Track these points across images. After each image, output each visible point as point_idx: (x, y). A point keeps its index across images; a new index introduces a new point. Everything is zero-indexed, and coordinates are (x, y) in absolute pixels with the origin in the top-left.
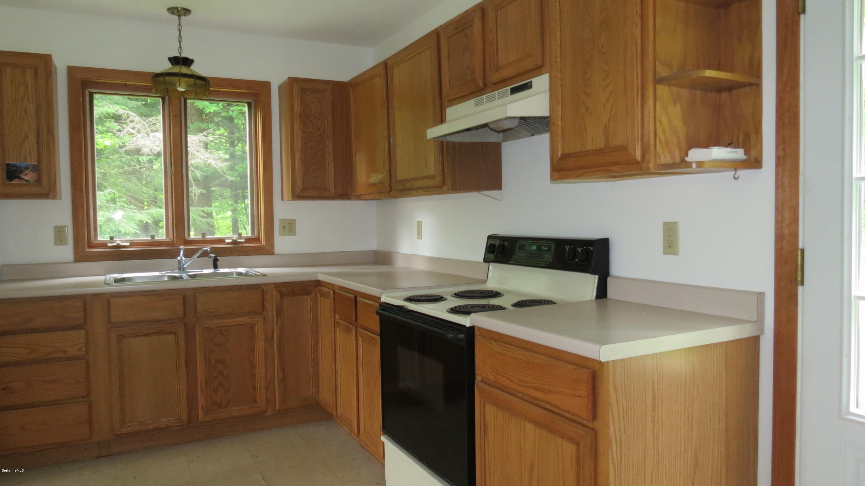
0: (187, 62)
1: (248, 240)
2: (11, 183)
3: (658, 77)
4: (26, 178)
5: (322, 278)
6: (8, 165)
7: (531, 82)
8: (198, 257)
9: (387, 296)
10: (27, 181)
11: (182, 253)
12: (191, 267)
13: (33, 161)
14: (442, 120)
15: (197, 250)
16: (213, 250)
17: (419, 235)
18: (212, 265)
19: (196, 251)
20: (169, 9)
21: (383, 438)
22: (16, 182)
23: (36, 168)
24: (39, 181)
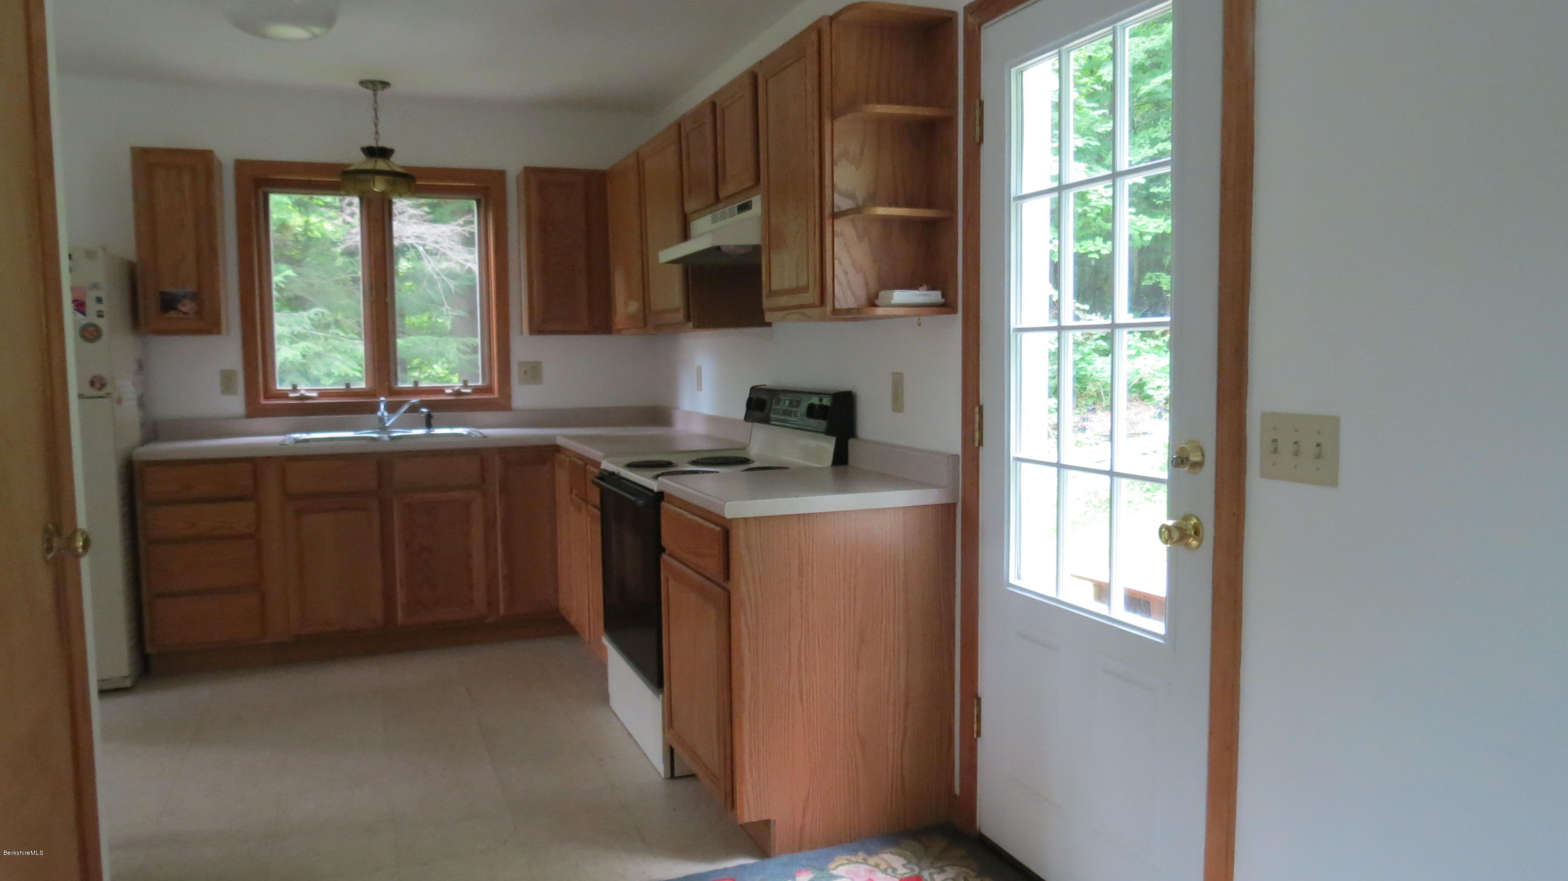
0: (383, 153)
1: (477, 390)
2: (167, 315)
3: (836, 210)
4: (184, 309)
5: (561, 441)
6: (163, 294)
7: (751, 201)
8: (406, 412)
9: (608, 462)
10: (185, 313)
11: (382, 407)
12: (396, 425)
13: (191, 288)
14: (685, 236)
15: (405, 402)
16: (424, 404)
17: (699, 387)
18: (424, 422)
19: (400, 404)
20: (363, 83)
21: (605, 641)
22: (172, 314)
23: (196, 297)
24: (199, 312)
